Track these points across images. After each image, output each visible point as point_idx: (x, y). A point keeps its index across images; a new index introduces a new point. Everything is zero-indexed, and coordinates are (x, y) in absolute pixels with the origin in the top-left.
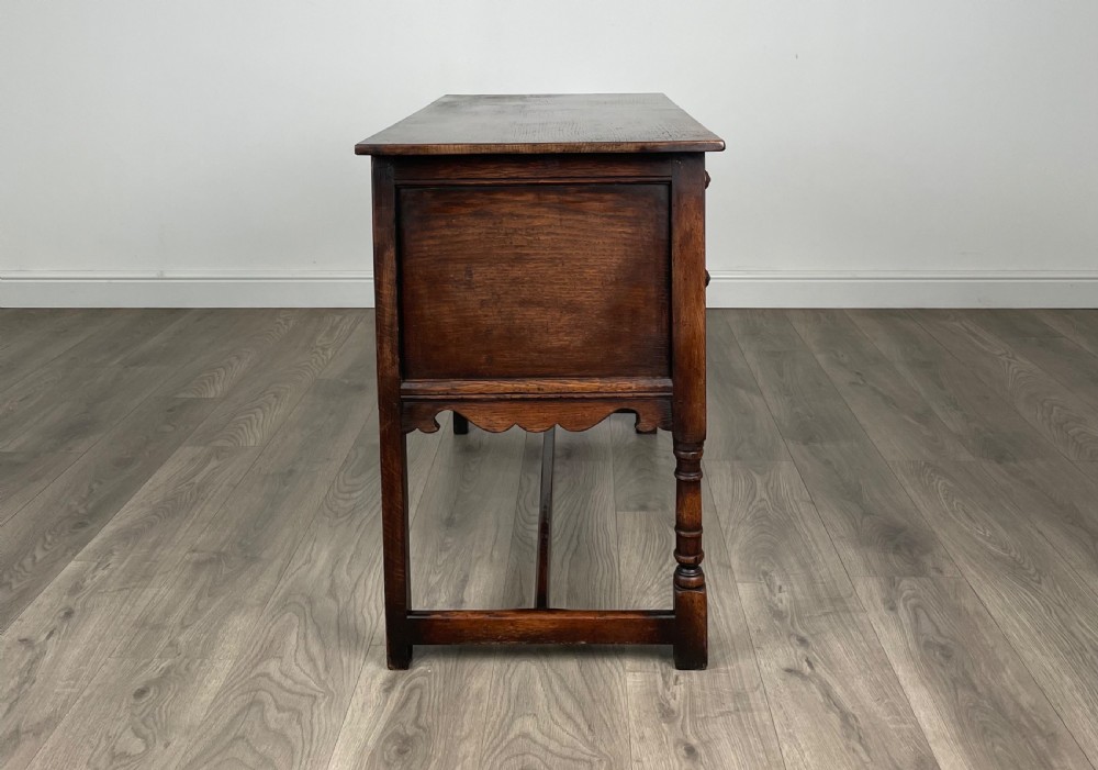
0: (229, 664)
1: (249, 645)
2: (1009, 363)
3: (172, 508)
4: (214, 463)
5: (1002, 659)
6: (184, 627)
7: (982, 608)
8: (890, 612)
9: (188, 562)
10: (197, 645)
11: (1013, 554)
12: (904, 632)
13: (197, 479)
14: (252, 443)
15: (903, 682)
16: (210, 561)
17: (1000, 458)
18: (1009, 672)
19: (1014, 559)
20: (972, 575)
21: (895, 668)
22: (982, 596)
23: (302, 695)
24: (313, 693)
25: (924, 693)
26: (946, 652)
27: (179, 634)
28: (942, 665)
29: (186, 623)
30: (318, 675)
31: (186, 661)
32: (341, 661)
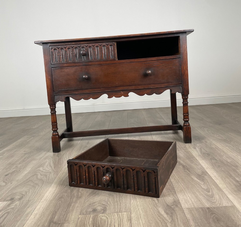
0: (30, 169)
1: (36, 166)
2: (221, 111)
3: (21, 146)
4: (32, 138)
5: (223, 155)
6: (20, 163)
7: (217, 147)
8: (194, 149)
9: (23, 153)
10: (23, 166)
11: (224, 138)
12: (198, 152)
13: (28, 141)
14: (42, 134)
15: (198, 160)
16: (29, 153)
17: (220, 124)
18: (224, 156)
19: (224, 139)
20: (214, 142)
21: (196, 158)
22: (217, 145)
23: (48, 172)
24: (50, 172)
25: (203, 161)
26: (208, 155)
27: (18, 165)
28: (208, 157)
29: (21, 163)
30: (52, 169)
31: (19, 169)
32: (58, 166)
